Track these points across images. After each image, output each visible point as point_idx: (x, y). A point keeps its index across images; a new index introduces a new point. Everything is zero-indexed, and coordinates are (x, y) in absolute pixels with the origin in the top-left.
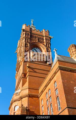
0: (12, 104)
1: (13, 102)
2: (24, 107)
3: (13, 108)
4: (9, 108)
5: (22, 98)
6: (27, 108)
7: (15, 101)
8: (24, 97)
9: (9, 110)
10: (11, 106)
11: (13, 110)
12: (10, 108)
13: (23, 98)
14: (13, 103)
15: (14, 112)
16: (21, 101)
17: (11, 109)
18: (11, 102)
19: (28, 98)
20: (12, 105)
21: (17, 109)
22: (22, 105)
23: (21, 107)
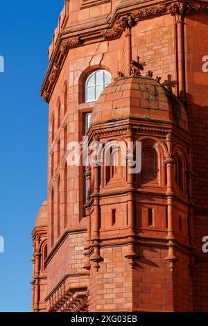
0: (59, 59)
1: (68, 48)
2: (150, 74)
3: (70, 84)
4: (44, 89)
5: (134, 23)
6: (170, 83)
7: (81, 43)
8: (150, 16)
9: (48, 100)
10: (58, 73)
11: (74, 94)
12: (48, 87)
13: (142, 18)
14: (66, 52)
15: (83, 107)
16: (124, 39)
17: (58, 92)
18: (51, 48)
19: (178, 18)
20: (60, 65)
21: (100, 90)
22: (135, 64)
23: (127, 74)
